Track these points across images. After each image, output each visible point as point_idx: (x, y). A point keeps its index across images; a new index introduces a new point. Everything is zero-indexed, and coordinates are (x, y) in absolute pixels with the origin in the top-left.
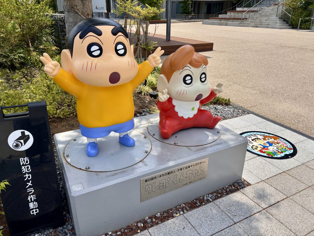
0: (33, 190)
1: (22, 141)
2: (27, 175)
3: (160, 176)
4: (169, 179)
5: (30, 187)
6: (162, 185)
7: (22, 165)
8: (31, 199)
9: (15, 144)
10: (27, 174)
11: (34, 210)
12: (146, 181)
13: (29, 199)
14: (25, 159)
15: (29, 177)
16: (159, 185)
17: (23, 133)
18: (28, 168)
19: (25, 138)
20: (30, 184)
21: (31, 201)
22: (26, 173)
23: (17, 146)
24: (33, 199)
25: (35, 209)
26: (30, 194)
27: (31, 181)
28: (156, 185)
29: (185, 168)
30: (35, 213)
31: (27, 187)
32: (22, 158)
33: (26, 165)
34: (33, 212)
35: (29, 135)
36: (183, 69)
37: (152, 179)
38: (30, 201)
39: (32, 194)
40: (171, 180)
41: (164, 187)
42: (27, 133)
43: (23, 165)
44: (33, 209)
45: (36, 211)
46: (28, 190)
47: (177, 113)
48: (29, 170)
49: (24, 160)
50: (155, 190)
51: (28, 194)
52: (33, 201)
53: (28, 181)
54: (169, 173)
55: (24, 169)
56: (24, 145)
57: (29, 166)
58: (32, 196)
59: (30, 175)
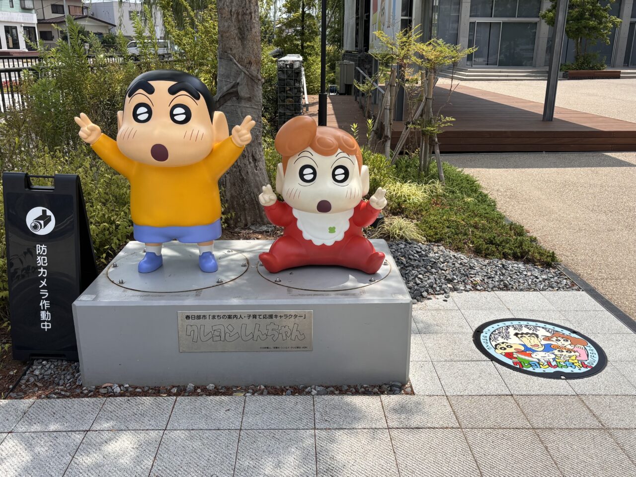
0: (47, 294)
1: (42, 222)
2: (42, 270)
3: (214, 317)
4: (230, 327)
5: (44, 288)
6: (217, 333)
7: (37, 253)
8: (44, 305)
9: (33, 225)
10: (42, 268)
11: (46, 323)
12: (188, 317)
13: (41, 304)
14: (42, 247)
15: (44, 273)
16: (213, 332)
17: (44, 212)
18: (44, 260)
19: (45, 218)
20: (44, 283)
21: (44, 310)
22: (41, 266)
23: (35, 227)
24: (46, 307)
25: (48, 322)
26: (43, 298)
27: (45, 280)
28: (207, 331)
29: (262, 317)
30: (46, 328)
31: (40, 287)
32: (39, 245)
33: (42, 255)
34: (44, 325)
35: (50, 216)
36: (300, 156)
37: (199, 317)
38: (42, 308)
39: (46, 299)
40: (235, 331)
41: (222, 339)
42: (49, 213)
43: (39, 255)
44: (44, 321)
45: (48, 326)
46: (41, 290)
47: (301, 232)
48: (45, 264)
49: (41, 249)
50: (206, 340)
51: (40, 297)
52: (46, 309)
53: (42, 278)
54: (230, 317)
55: (40, 261)
56: (44, 227)
57: (46, 258)
58: (45, 302)
59: (46, 271)
